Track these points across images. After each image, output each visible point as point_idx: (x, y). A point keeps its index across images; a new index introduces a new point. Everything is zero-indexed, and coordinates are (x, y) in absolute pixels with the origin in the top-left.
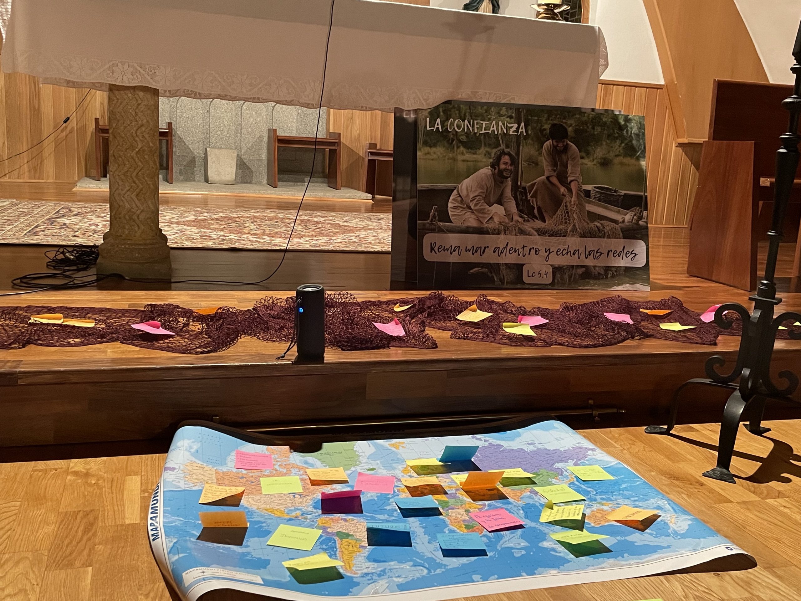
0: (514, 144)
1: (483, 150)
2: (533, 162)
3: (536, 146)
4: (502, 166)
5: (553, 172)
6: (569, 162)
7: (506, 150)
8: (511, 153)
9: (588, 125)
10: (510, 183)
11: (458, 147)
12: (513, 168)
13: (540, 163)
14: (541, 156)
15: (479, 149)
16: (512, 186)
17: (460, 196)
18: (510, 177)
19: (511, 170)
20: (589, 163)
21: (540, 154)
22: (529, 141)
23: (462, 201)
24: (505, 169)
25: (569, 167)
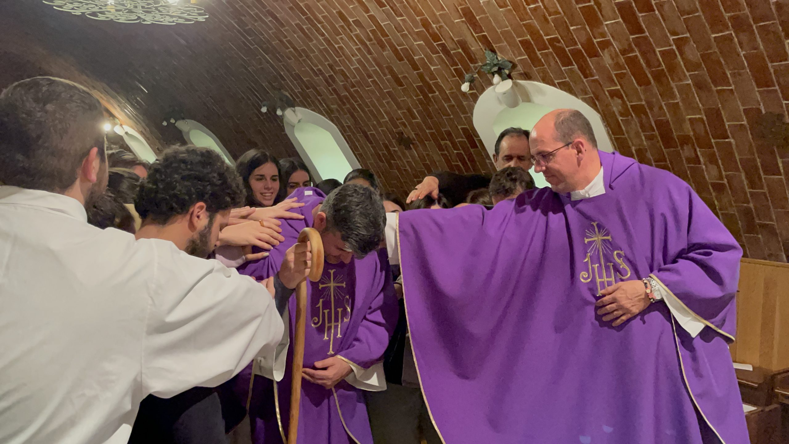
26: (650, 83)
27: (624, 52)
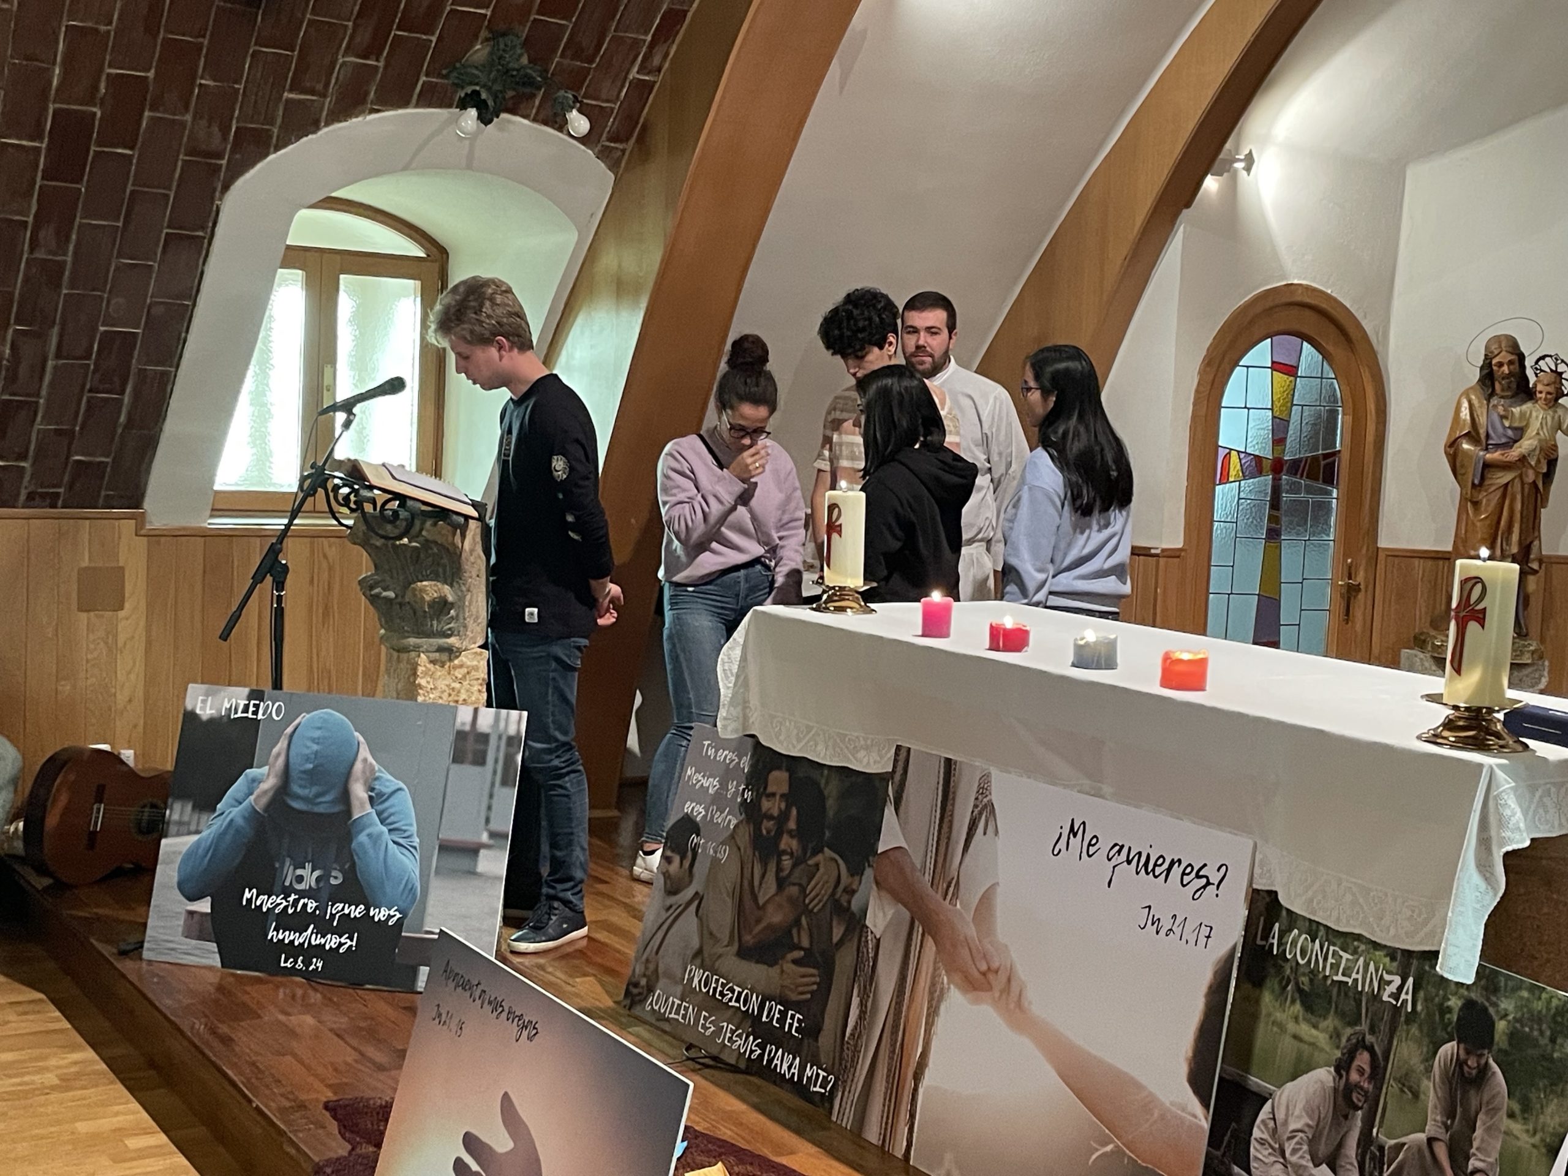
0: (1384, 1027)
1: (1330, 1022)
2: (1410, 1089)
3: (1425, 1049)
4: (1354, 1076)
5: (1444, 1130)
6: (1481, 1116)
7: (1369, 1038)
8: (1376, 1048)
9: (1544, 1026)
10: (1359, 1123)
11: (1293, 1002)
12: (1371, 1087)
13: (1422, 1096)
14: (1429, 1078)
15: (1325, 1018)
16: (1361, 1133)
17: (1274, 1119)
18: (1361, 1108)
19: (1366, 1092)
20: (1524, 1137)
21: (1429, 1070)
22: (1414, 1030)
23: (1274, 1132)
24: (1357, 1086)
25: (1478, 1133)
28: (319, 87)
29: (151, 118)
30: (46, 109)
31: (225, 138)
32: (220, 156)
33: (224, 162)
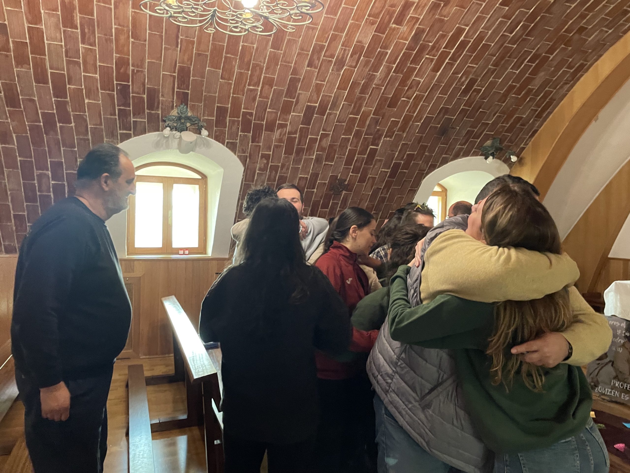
26: (292, 154)
27: (290, 133)
28: (450, 153)
29: (413, 163)
30: (392, 162)
31: (427, 167)
32: (425, 171)
33: (425, 172)
